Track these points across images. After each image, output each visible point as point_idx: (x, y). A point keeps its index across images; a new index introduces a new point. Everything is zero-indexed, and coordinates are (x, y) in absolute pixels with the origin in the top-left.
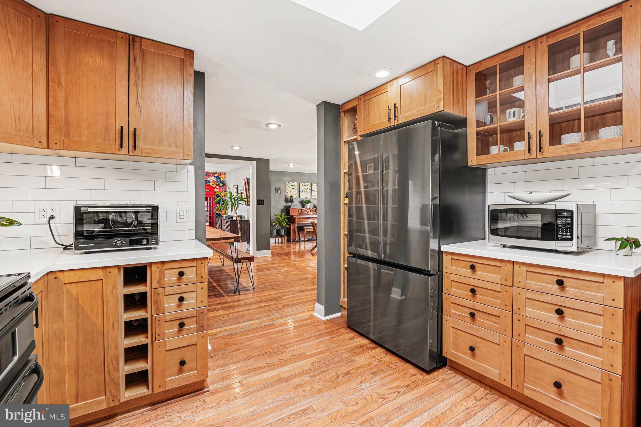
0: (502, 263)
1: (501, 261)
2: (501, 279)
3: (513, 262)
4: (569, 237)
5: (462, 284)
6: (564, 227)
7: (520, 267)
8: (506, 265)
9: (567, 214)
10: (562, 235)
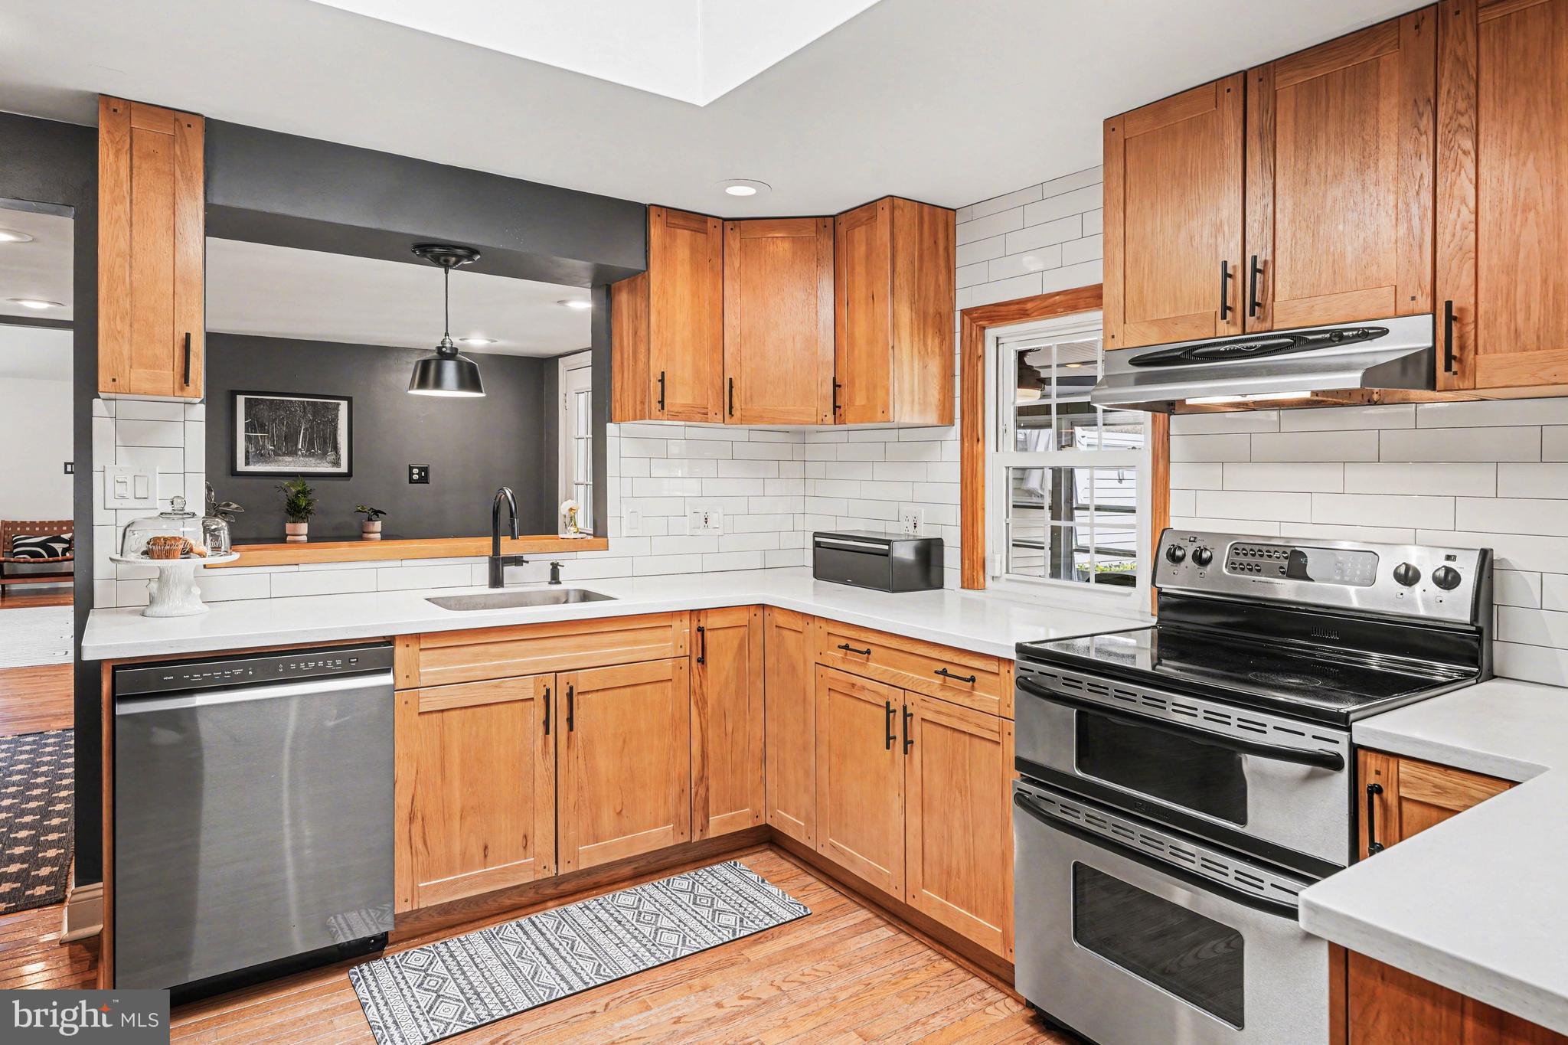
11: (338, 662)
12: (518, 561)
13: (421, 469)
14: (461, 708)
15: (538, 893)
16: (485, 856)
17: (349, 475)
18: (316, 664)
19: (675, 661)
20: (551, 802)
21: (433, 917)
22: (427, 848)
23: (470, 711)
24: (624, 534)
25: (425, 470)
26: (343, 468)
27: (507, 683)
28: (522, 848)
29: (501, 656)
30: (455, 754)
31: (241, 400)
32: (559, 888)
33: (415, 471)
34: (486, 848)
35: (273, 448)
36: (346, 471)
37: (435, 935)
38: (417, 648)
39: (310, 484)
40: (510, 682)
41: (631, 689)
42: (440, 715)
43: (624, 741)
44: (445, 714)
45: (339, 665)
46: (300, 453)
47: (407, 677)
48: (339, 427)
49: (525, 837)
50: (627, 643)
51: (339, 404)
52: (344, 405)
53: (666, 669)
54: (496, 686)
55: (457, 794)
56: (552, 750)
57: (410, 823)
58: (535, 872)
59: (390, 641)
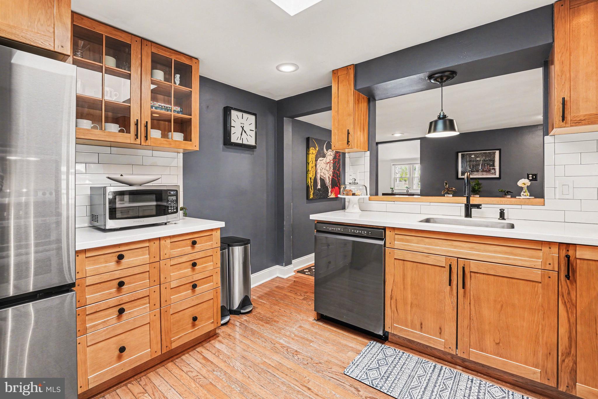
0: (150, 243)
1: (149, 240)
2: (150, 258)
3: (159, 239)
4: (175, 210)
5: (102, 284)
6: (172, 203)
7: (165, 241)
8: (154, 243)
9: (174, 193)
10: (171, 209)
11: (365, 232)
12: (478, 206)
13: (533, 175)
14: (412, 261)
15: (452, 358)
16: (421, 328)
17: (499, 178)
18: (359, 232)
19: (543, 272)
20: (454, 319)
21: (405, 341)
22: (397, 312)
23: (415, 264)
24: (557, 197)
25: (536, 175)
26: (497, 175)
27: (431, 257)
28: (439, 334)
29: (430, 244)
30: (409, 280)
31: (460, 154)
32: (465, 363)
33: (530, 176)
34: (421, 324)
35: (470, 170)
36: (498, 177)
37: (405, 348)
38: (394, 233)
39: (480, 181)
40: (433, 257)
41: (508, 279)
42: (403, 261)
43: (502, 306)
44: (405, 262)
45: (365, 233)
46: (480, 171)
47: (390, 243)
48: (495, 161)
49: (440, 328)
50: (506, 253)
51: (495, 152)
52: (497, 152)
53: (537, 275)
54: (427, 257)
55: (409, 296)
56: (455, 294)
57: (391, 300)
58: (445, 347)
59: (384, 229)
